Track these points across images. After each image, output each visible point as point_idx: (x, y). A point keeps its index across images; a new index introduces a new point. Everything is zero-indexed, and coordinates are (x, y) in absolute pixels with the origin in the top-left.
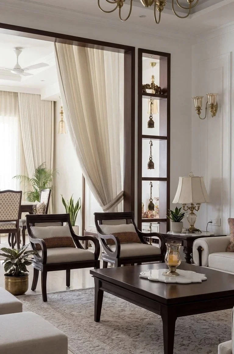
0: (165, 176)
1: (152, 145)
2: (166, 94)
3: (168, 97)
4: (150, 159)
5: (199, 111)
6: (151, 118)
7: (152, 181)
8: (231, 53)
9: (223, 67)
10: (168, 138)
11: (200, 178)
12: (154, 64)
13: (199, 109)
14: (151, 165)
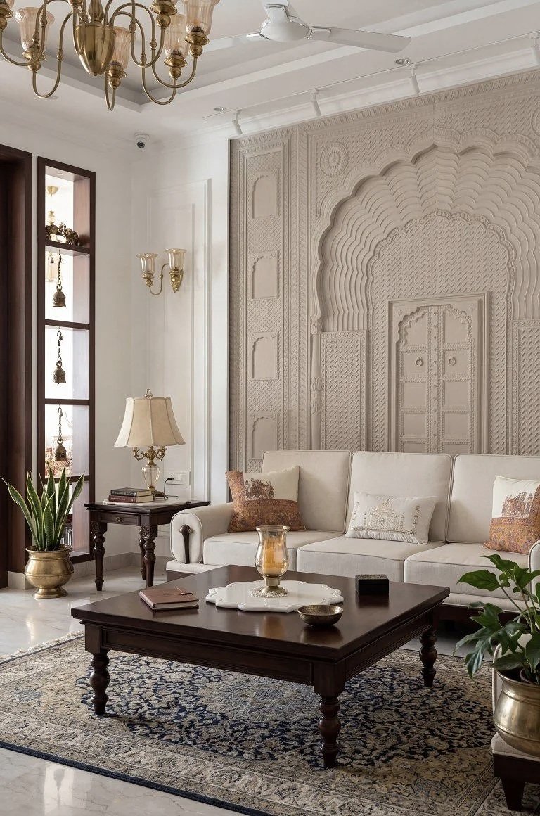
0: (87, 398)
1: (61, 338)
2: (88, 246)
3: (92, 252)
4: (57, 365)
5: (149, 279)
6: (59, 288)
7: (62, 406)
8: (210, 181)
9: (194, 205)
10: (91, 327)
11: (165, 400)
12: (53, 190)
13: (149, 277)
14: (60, 377)
